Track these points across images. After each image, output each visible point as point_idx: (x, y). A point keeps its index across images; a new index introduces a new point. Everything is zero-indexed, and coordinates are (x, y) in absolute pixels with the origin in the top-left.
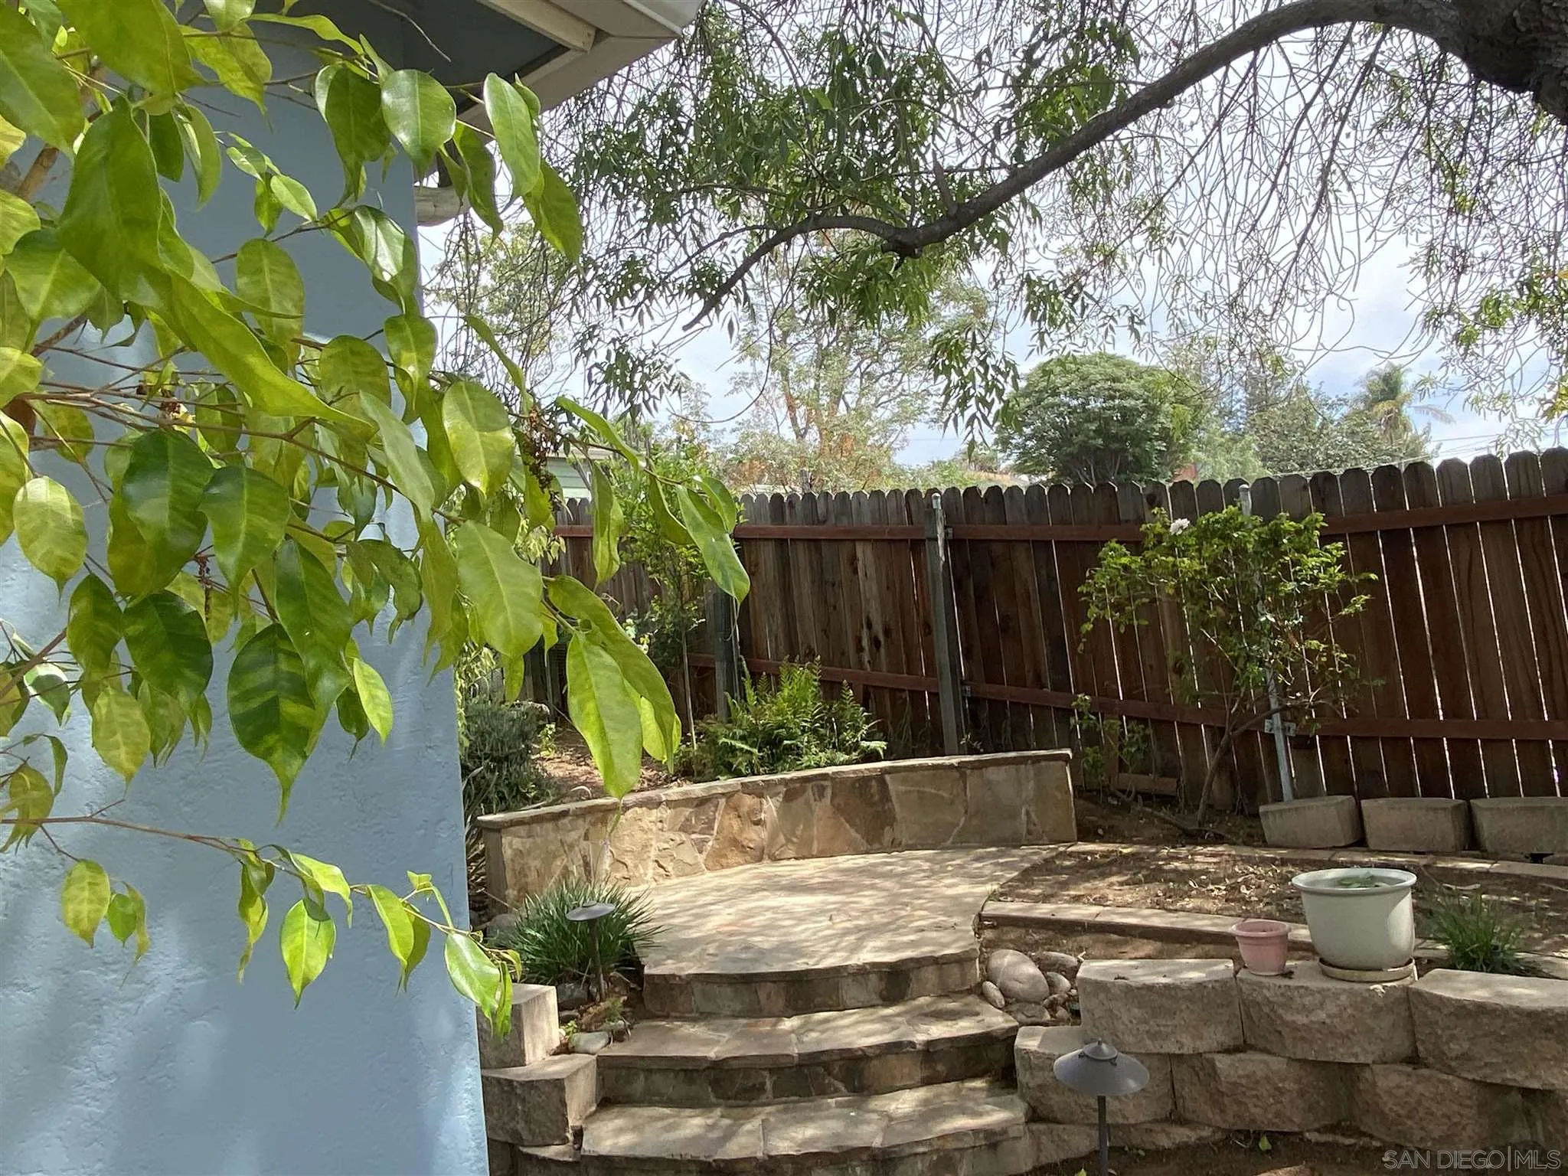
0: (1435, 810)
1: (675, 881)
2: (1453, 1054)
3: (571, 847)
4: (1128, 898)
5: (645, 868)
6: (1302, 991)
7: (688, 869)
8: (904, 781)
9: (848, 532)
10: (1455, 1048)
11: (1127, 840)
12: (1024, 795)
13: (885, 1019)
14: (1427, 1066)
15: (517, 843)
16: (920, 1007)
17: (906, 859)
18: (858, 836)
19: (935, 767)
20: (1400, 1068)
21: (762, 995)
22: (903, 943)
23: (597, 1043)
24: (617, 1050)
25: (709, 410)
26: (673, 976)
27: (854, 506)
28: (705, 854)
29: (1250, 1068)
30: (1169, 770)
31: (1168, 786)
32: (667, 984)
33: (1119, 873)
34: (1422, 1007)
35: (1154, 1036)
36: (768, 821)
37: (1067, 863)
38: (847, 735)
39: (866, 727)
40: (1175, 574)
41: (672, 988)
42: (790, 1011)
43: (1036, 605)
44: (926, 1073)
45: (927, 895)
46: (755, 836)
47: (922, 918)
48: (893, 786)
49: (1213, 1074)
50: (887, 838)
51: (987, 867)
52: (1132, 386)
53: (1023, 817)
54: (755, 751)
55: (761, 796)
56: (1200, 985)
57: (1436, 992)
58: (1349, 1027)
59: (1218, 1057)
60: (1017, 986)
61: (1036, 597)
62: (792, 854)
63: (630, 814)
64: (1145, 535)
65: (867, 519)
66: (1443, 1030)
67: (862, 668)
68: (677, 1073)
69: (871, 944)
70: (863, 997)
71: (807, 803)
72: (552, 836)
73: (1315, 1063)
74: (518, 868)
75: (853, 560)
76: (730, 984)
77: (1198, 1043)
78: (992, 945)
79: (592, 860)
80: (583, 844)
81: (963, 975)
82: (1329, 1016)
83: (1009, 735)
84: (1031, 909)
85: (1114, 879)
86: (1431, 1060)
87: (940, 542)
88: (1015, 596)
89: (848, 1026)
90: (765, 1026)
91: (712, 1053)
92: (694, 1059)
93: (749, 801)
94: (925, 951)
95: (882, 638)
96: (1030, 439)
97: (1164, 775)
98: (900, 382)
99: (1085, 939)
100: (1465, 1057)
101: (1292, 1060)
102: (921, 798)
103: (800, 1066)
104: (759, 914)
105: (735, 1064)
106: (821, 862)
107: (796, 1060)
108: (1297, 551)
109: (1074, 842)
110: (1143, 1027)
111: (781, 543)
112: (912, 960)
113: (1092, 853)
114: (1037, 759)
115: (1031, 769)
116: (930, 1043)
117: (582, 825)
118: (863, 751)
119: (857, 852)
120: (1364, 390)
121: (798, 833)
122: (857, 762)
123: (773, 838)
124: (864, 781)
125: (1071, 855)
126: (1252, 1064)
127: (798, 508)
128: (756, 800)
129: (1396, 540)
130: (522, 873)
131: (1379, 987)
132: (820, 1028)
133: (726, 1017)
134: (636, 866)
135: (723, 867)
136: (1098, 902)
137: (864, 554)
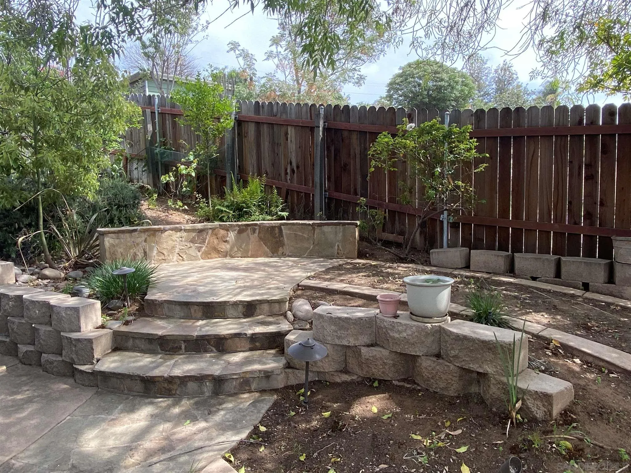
0: (498, 256)
1: (186, 262)
2: (452, 355)
3: (138, 244)
4: (363, 282)
5: (173, 256)
6: (399, 324)
7: (193, 258)
8: (289, 229)
9: (285, 121)
10: (453, 353)
11: (376, 259)
12: (338, 238)
13: (241, 323)
14: (443, 359)
15: (111, 241)
16: (258, 320)
17: (285, 261)
18: (268, 250)
19: (302, 224)
20: (431, 358)
21: (192, 311)
22: (259, 293)
23: (116, 326)
24: (124, 329)
25: (256, 67)
26: (156, 300)
27: (289, 109)
28: (201, 253)
29: (375, 353)
30: (402, 233)
31: (400, 239)
32: (153, 303)
33: (365, 272)
34: (444, 335)
35: (339, 338)
36: (230, 241)
37: (348, 267)
38: (273, 209)
39: (281, 206)
40: (405, 148)
41: (155, 305)
42: (204, 317)
43: (358, 160)
44: (251, 346)
45: (282, 275)
46: (225, 247)
47: (274, 284)
48: (285, 231)
49: (360, 355)
50: (280, 252)
51: (313, 266)
52: (445, 76)
53: (336, 247)
54: (231, 212)
55: (227, 230)
56: (360, 319)
57: (450, 329)
58: (415, 340)
59: (362, 348)
60: (299, 314)
61: (358, 156)
62: (240, 255)
63: (166, 233)
64: (398, 130)
65: (293, 116)
66: (450, 345)
67: (286, 181)
68: (145, 339)
69: (245, 293)
70: (235, 314)
71: (248, 235)
72: (129, 239)
73: (401, 354)
74: (112, 252)
75: (286, 134)
76: (179, 305)
77: (356, 342)
78: (298, 297)
79: (147, 250)
80: (144, 244)
81: (280, 308)
82: (407, 335)
83: (341, 214)
84: (320, 283)
85: (362, 274)
86: (444, 356)
87: (321, 129)
88: (350, 155)
89: (223, 325)
90: (190, 323)
91: (160, 333)
92: (152, 334)
93: (222, 232)
94: (265, 297)
95: (295, 169)
96: (401, 96)
97: (400, 235)
98: (344, 64)
99: (337, 297)
100: (456, 357)
101: (391, 352)
102: (296, 236)
103: (196, 340)
104: (209, 278)
105: (168, 338)
106: (250, 260)
107: (195, 338)
108: (459, 142)
109: (354, 258)
110: (335, 334)
111: (258, 124)
112: (257, 300)
113: (359, 263)
114: (344, 224)
115: (341, 228)
116: (253, 334)
117: (144, 236)
118: (279, 216)
119: (268, 257)
120: (543, 88)
121: (243, 247)
122: (275, 220)
123: (232, 248)
124: (273, 228)
125: (351, 264)
126: (376, 351)
127: (266, 108)
128: (225, 232)
129: (505, 141)
130: (113, 254)
131: (429, 325)
132: (212, 325)
133: (177, 318)
134: (169, 255)
135: (209, 258)
136: (350, 283)
137: (291, 131)
